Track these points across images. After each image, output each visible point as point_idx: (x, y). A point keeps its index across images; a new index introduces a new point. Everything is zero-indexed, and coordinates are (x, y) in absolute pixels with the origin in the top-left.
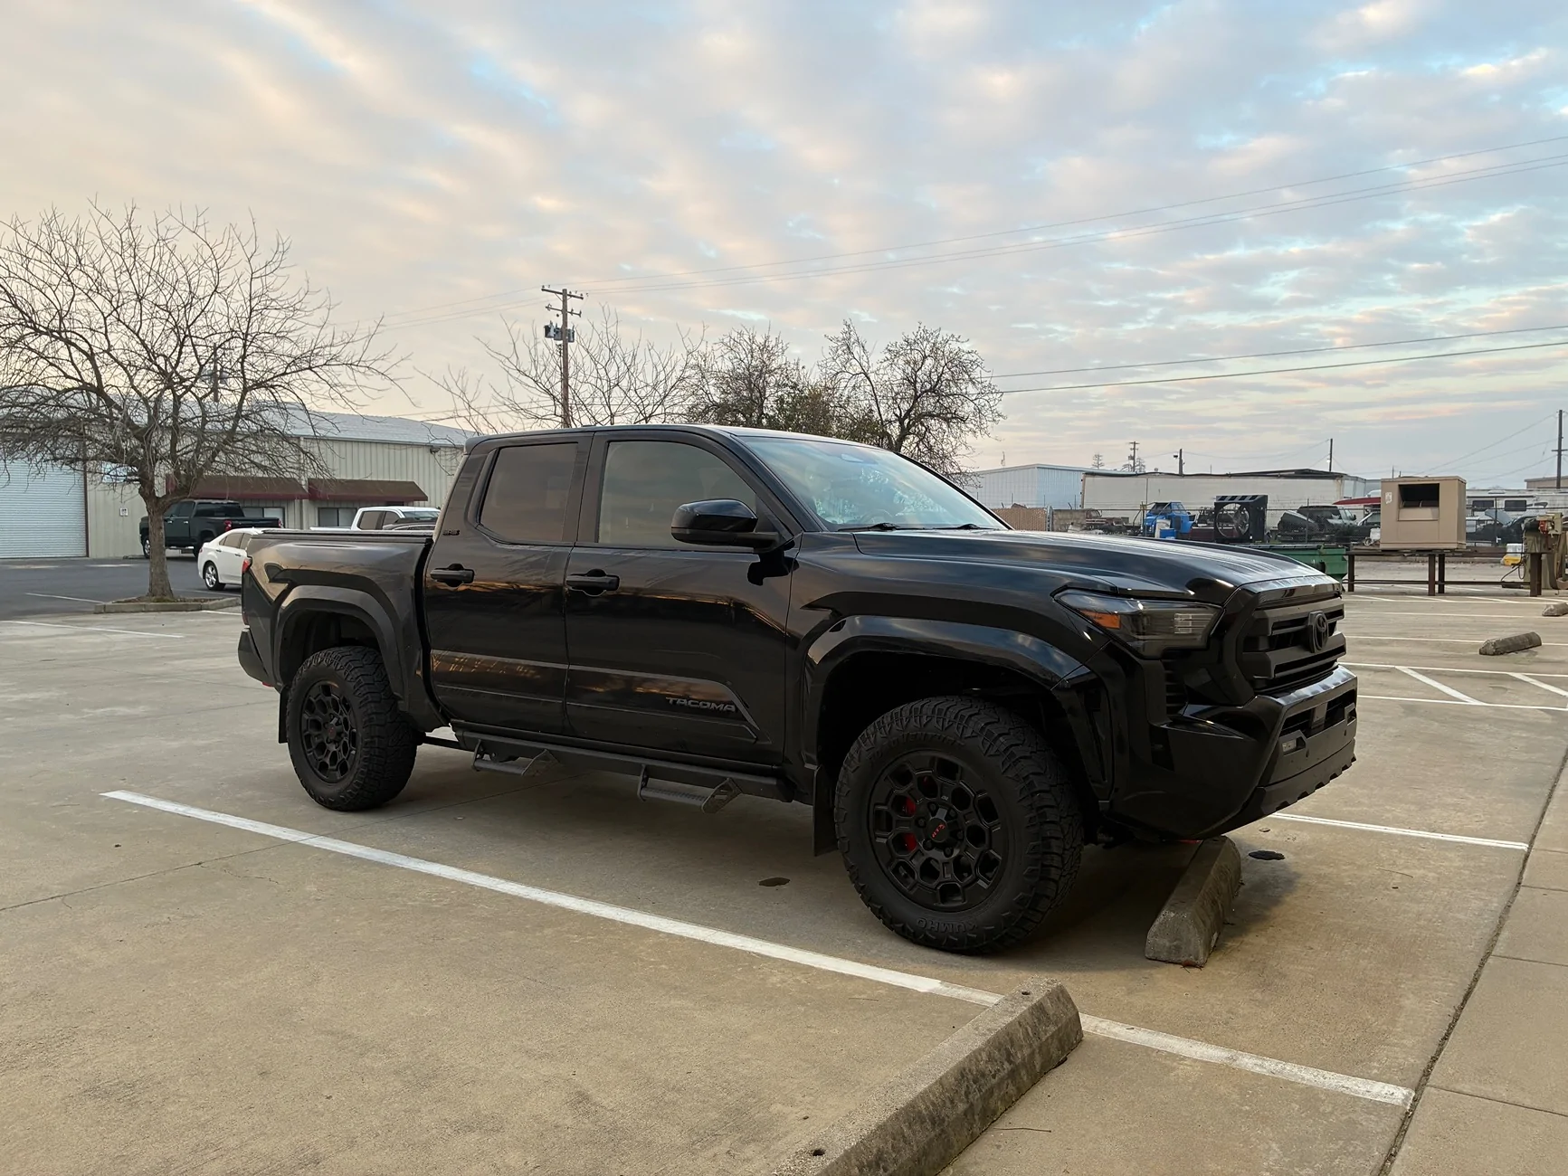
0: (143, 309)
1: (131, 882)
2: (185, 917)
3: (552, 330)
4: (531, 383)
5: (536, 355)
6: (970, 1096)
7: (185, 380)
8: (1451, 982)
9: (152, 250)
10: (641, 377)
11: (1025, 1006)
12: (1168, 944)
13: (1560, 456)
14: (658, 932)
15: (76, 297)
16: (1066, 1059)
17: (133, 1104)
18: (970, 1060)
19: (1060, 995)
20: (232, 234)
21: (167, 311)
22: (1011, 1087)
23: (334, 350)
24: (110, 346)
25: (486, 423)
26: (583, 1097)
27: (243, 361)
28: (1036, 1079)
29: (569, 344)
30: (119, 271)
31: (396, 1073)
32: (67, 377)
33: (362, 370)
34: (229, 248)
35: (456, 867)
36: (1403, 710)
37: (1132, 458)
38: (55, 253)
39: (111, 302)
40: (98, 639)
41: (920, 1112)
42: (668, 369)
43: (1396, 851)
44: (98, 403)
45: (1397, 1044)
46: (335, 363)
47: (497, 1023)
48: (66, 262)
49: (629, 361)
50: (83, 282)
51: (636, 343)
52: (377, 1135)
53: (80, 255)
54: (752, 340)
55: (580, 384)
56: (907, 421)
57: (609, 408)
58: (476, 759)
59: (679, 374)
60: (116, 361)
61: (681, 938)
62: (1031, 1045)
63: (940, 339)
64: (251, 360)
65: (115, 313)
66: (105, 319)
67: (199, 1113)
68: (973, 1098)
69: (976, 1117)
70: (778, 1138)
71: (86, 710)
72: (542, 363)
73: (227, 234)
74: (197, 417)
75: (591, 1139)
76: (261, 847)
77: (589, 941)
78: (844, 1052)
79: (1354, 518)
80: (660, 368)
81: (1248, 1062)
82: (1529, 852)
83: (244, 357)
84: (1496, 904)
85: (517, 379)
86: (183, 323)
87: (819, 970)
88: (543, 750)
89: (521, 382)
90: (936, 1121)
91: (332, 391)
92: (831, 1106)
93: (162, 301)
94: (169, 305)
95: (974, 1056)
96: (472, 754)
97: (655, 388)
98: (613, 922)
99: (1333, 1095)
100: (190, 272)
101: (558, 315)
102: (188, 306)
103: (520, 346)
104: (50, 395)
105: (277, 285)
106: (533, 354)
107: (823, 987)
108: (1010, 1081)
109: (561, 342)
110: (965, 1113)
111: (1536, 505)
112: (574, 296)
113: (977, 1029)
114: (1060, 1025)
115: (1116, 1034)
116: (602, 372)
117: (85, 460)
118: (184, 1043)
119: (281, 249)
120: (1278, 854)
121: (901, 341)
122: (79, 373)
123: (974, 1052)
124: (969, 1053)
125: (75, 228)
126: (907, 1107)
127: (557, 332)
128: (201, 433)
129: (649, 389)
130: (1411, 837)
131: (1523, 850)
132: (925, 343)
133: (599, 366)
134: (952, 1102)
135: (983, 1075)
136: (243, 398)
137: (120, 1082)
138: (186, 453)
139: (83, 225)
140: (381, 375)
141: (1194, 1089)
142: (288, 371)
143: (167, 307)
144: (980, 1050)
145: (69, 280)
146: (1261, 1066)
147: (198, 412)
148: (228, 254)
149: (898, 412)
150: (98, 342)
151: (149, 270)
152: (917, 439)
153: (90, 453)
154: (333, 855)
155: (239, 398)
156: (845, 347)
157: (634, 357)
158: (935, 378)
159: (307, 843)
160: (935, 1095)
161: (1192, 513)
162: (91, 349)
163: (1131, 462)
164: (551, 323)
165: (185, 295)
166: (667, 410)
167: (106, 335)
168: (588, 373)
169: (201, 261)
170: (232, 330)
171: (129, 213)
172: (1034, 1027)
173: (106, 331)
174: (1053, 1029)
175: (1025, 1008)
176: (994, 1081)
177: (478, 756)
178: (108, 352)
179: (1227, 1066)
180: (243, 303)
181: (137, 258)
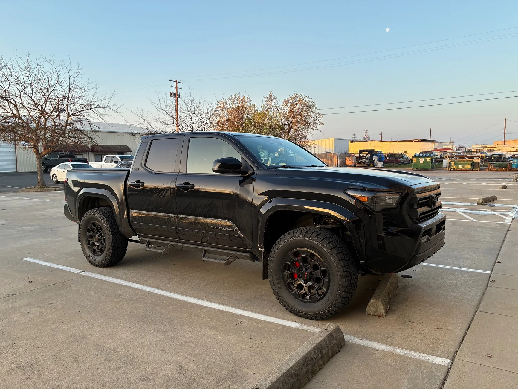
0: (33, 89)
1: (32, 291)
2: (50, 304)
3: (172, 94)
4: (165, 113)
5: (167, 103)
6: (308, 366)
7: (48, 113)
8: (464, 321)
9: (35, 69)
10: (202, 111)
11: (326, 334)
12: (373, 309)
13: (505, 134)
14: (207, 307)
15: (10, 85)
16: (339, 351)
17: (33, 372)
18: (308, 354)
19: (338, 330)
20: (63, 63)
21: (41, 90)
22: (321, 362)
23: (98, 103)
24: (22, 102)
25: (151, 127)
26: (181, 368)
27: (68, 106)
28: (330, 358)
29: (178, 98)
30: (25, 76)
31: (120, 360)
32: (8, 112)
33: (108, 109)
34: (62, 68)
35: (141, 284)
36: (451, 223)
37: (366, 135)
38: (3, 70)
39: (22, 87)
40: (20, 202)
41: (291, 373)
42: (211, 108)
43: (448, 274)
44: (19, 121)
45: (446, 343)
46: (99, 107)
47: (153, 341)
48: (7, 74)
49: (198, 105)
50: (12, 80)
51: (200, 99)
52: (114, 382)
53: (11, 71)
54: (239, 98)
55: (182, 113)
56: (291, 125)
57: (192, 121)
58: (146, 247)
59: (215, 109)
60: (24, 107)
61: (215, 309)
62: (328, 348)
63: (302, 97)
64: (70, 106)
65: (23, 91)
66: (20, 92)
67: (55, 375)
68: (309, 367)
69: (310, 373)
70: (245, 381)
71: (17, 228)
72: (169, 106)
73: (61, 64)
74: (52, 126)
75: (184, 382)
76: (76, 278)
77: (184, 311)
78: (267, 350)
79: (438, 156)
80: (208, 107)
81: (398, 351)
82: (491, 274)
83: (68, 105)
84: (480, 293)
85: (160, 112)
86: (47, 94)
87: (260, 320)
88: (169, 244)
89: (162, 113)
90: (297, 375)
91: (98, 117)
92: (263, 369)
93: (39, 87)
94: (42, 88)
95: (309, 353)
96: (145, 245)
97: (207, 114)
98: (192, 304)
99: (425, 362)
100: (49, 76)
101: (174, 89)
102: (48, 88)
103: (162, 101)
104: (2, 119)
105: (78, 81)
106: (166, 103)
107: (261, 326)
108: (321, 360)
109: (176, 98)
110: (306, 372)
111: (497, 150)
112: (180, 83)
113: (310, 343)
114: (337, 340)
115: (356, 342)
116: (189, 109)
117: (15, 141)
118: (50, 349)
119: (79, 68)
120: (410, 276)
121: (288, 98)
122: (12, 111)
123: (309, 351)
124: (308, 351)
125: (9, 62)
126: (286, 372)
127: (174, 95)
128: (53, 131)
129: (205, 115)
130: (453, 269)
131: (489, 273)
132: (297, 98)
133: (188, 107)
134: (302, 369)
135: (312, 359)
136: (68, 119)
137: (29, 364)
138: (49, 138)
139: (12, 61)
140: (114, 111)
141: (380, 361)
142: (83, 110)
143: (41, 88)
144: (311, 351)
145: (8, 80)
146: (402, 352)
147: (53, 124)
148: (61, 70)
149: (288, 122)
150: (18, 100)
151: (34, 76)
152: (294, 131)
153: (17, 138)
154: (99, 280)
155: (66, 119)
156: (270, 100)
157: (200, 104)
158: (300, 110)
159: (91, 276)
160: (296, 367)
161: (385, 154)
162: (16, 103)
163: (365, 137)
164: (172, 92)
165: (47, 84)
166: (211, 122)
167: (21, 98)
168: (184, 109)
169: (52, 72)
170: (63, 96)
171: (28, 57)
172: (329, 341)
173: (21, 97)
174: (335, 341)
175: (326, 335)
176: (316, 361)
177: (147, 246)
178: (21, 104)
179: (391, 353)
180: (67, 87)
181: (31, 72)
